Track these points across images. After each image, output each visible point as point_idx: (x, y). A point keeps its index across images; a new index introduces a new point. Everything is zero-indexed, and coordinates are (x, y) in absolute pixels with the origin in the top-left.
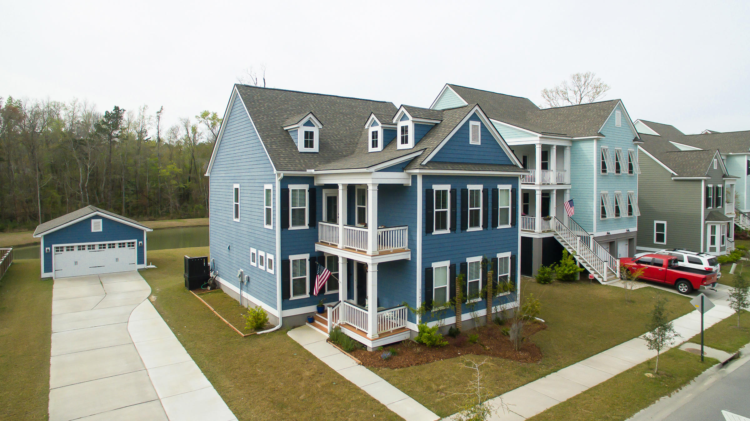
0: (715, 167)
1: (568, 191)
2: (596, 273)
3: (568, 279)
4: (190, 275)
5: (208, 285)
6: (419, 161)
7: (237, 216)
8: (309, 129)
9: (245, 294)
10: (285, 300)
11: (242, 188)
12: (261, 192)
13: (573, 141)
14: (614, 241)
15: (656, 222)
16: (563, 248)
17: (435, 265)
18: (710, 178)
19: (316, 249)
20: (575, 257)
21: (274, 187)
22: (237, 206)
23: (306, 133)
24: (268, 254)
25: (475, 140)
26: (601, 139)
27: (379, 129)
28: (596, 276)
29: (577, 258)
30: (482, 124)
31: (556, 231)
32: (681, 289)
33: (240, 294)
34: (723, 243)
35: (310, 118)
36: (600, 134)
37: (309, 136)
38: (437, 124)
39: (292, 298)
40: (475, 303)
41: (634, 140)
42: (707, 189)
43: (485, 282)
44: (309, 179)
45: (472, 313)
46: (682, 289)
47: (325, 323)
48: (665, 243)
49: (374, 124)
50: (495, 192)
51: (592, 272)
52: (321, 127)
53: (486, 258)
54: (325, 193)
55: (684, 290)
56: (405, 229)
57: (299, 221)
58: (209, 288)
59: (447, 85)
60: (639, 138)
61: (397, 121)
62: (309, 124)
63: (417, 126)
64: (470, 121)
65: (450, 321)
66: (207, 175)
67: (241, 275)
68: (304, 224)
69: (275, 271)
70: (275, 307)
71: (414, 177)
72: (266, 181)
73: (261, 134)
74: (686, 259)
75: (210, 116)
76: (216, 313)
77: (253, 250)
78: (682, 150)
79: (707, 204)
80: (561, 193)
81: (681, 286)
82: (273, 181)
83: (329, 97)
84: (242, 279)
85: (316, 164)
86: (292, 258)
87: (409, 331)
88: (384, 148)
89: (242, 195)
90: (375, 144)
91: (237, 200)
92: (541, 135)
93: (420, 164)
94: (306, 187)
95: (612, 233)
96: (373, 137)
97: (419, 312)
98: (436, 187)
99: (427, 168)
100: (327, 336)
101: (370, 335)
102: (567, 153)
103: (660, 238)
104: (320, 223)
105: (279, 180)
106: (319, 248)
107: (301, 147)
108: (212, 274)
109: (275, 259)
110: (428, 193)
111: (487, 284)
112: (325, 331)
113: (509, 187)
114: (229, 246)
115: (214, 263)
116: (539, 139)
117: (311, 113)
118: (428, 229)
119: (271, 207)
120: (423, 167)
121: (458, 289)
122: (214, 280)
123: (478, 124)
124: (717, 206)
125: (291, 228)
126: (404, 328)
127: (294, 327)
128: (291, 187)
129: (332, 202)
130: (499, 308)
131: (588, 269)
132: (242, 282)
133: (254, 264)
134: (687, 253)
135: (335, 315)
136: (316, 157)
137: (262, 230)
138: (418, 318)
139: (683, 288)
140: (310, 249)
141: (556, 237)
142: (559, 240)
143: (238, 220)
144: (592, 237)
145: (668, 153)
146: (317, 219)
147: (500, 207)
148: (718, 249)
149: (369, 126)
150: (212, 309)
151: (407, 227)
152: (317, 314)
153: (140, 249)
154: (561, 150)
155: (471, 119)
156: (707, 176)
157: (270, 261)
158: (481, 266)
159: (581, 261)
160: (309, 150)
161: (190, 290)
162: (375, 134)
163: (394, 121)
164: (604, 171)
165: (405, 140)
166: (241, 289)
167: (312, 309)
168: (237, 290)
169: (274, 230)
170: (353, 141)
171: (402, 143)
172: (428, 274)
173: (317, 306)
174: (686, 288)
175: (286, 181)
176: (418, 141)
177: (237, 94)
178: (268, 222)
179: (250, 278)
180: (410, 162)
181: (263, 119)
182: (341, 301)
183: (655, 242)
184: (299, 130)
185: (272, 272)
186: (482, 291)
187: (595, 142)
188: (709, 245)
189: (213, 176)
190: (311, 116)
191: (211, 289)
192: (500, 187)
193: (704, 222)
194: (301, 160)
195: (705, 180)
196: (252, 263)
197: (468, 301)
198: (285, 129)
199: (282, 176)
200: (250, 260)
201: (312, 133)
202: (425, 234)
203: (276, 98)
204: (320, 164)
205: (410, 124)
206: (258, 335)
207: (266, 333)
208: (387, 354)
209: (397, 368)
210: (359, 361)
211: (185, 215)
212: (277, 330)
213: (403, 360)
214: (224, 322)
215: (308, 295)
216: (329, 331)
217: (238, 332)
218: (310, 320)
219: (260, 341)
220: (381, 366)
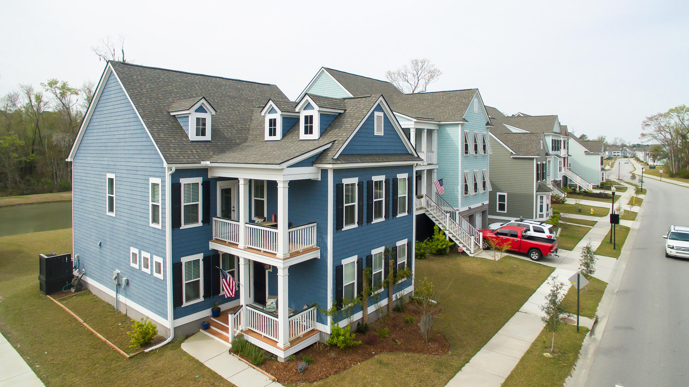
0: (542, 148)
1: (435, 171)
2: (464, 246)
3: (440, 253)
4: (47, 278)
5: (71, 286)
6: (330, 154)
7: (111, 210)
8: (201, 115)
9: (122, 298)
10: (178, 308)
11: (118, 179)
12: (146, 186)
13: (440, 125)
14: (473, 215)
15: (498, 194)
16: (434, 224)
17: (344, 262)
18: (539, 157)
19: (210, 247)
20: (446, 232)
21: (163, 182)
22: (111, 199)
23: (198, 119)
24: (154, 256)
25: (379, 131)
26: (464, 124)
27: (278, 116)
28: (464, 249)
29: (447, 232)
30: (385, 114)
31: (426, 207)
32: (533, 256)
33: (115, 297)
34: (548, 211)
35: (203, 103)
36: (464, 120)
37: (201, 122)
38: (340, 114)
39: (185, 304)
40: (378, 294)
41: (486, 125)
42: (537, 165)
43: (387, 272)
44: (202, 172)
45: (376, 304)
47: (226, 330)
48: (506, 212)
49: (272, 111)
50: (395, 181)
51: (461, 245)
52: (214, 113)
53: (388, 248)
54: (220, 186)
55: (535, 258)
56: (314, 226)
57: (192, 217)
58: (73, 290)
59: (323, 69)
60: (490, 123)
61: (300, 109)
62: (201, 109)
63: (323, 116)
64: (375, 112)
65: (358, 316)
66: (68, 160)
67: (118, 277)
68: (197, 221)
69: (165, 276)
70: (165, 316)
71: (324, 172)
72: (152, 174)
73: (146, 120)
74: (531, 229)
75: (59, 85)
76: (87, 326)
77: (134, 250)
78: (514, 132)
79: (538, 179)
80: (430, 172)
81: (533, 253)
82: (162, 174)
83: (214, 79)
84: (118, 281)
85: (210, 154)
86: (184, 260)
87: (319, 333)
88: (283, 137)
89: (119, 186)
90: (272, 132)
91: (111, 192)
92: (416, 120)
93: (333, 159)
94: (199, 180)
95: (472, 207)
96: (270, 125)
97: (330, 313)
98: (346, 181)
99: (339, 162)
100: (230, 346)
101: (281, 344)
102: (435, 136)
103: (502, 207)
104: (214, 218)
105: (170, 174)
106: (213, 246)
107: (192, 135)
108: (76, 273)
109: (165, 262)
110: (339, 188)
111: (388, 274)
112: (226, 339)
113: (405, 176)
114: (101, 243)
115: (79, 260)
116: (414, 123)
117: (204, 98)
118: (338, 225)
119: (160, 204)
120: (336, 161)
121: (365, 284)
122: (80, 280)
123: (381, 114)
124: (543, 180)
125: (183, 227)
126: (313, 330)
127: (187, 337)
128: (184, 181)
129: (227, 194)
130: (398, 295)
131: (457, 242)
132: (119, 285)
133: (136, 266)
134: (532, 224)
135: (237, 322)
136: (209, 146)
137: (147, 229)
138: (329, 319)
139: (535, 256)
140: (204, 248)
141: (427, 213)
142: (430, 217)
143: (113, 214)
144: (457, 212)
145: (506, 135)
146: (211, 214)
147: (399, 196)
148: (545, 216)
149: (265, 113)
150: (81, 321)
151: (315, 224)
152: (212, 318)
154: (430, 132)
155: (376, 109)
156: (538, 155)
157: (158, 265)
158: (383, 256)
159: (451, 236)
160: (201, 138)
161: (47, 294)
162: (273, 122)
163: (297, 110)
164: (466, 153)
165: (309, 130)
166: (117, 292)
167: (207, 313)
168: (113, 294)
169: (163, 231)
170: (244, 127)
171: (306, 133)
172: (338, 271)
173: (212, 309)
174: (537, 256)
175: (177, 175)
176: (323, 132)
177: (112, 71)
178: (155, 220)
179: (129, 281)
180: (319, 156)
181: (146, 102)
182: (242, 306)
183: (498, 211)
184: (190, 118)
185: (161, 276)
186: (385, 282)
187: (460, 127)
188: (539, 213)
189: (77, 162)
190: (203, 101)
191: (75, 291)
192: (399, 176)
193: (536, 194)
194: (193, 150)
195: (536, 158)
196: (133, 265)
197: (373, 293)
198: (172, 114)
199: (174, 170)
200: (129, 261)
201: (204, 119)
202: (336, 231)
203: (158, 78)
204: (214, 154)
205: (315, 113)
206: (147, 353)
207: (156, 349)
208: (302, 365)
209: (317, 381)
210: (274, 378)
211: (28, 190)
212: (169, 343)
213: (319, 369)
214: (100, 339)
215: (202, 299)
216: (230, 340)
217: (119, 353)
218: (206, 325)
219: (150, 361)
220: (299, 381)
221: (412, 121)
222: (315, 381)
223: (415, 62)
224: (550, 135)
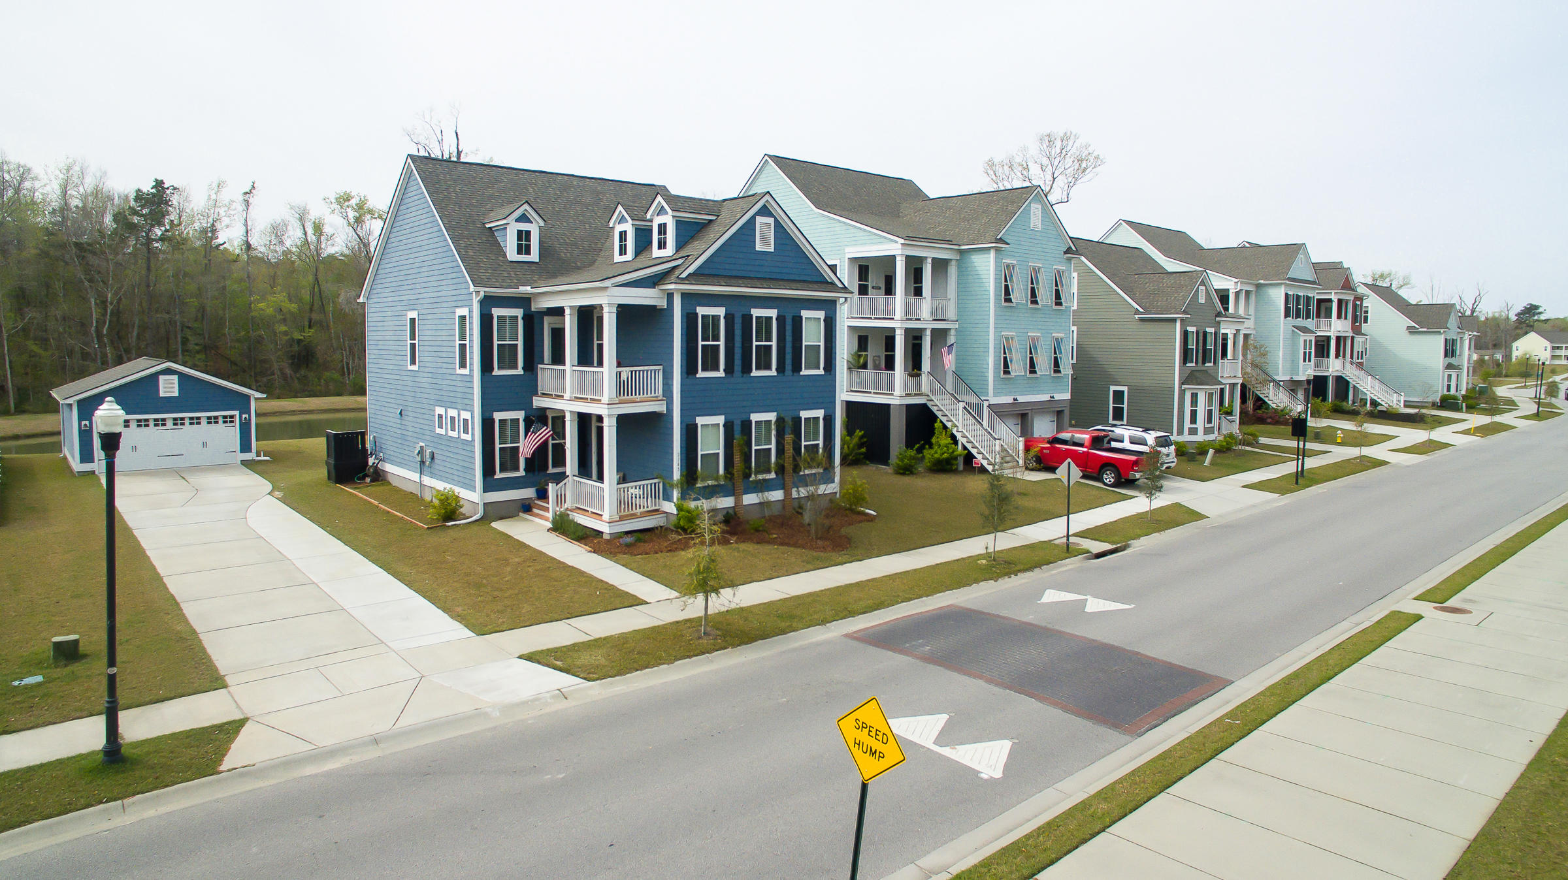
0: (1202, 300)
1: (953, 332)
2: (985, 458)
3: (944, 467)
4: (336, 460)
5: (366, 476)
6: (677, 273)
7: (413, 362)
8: (524, 226)
9: (428, 481)
10: (489, 479)
11: (422, 317)
12: (451, 321)
13: (961, 252)
14: (1028, 413)
15: (1113, 388)
16: (938, 420)
17: (700, 421)
18: (1189, 316)
19: (534, 404)
20: (954, 431)
21: (471, 311)
22: (413, 346)
23: (520, 232)
24: (462, 412)
25: (764, 244)
26: (1003, 249)
27: (628, 227)
28: (985, 463)
29: (958, 435)
30: (776, 221)
31: (929, 394)
32: (1106, 479)
33: (419, 481)
34: (1209, 421)
35: (526, 210)
36: (1001, 241)
37: (524, 236)
38: (711, 221)
39: (499, 476)
40: (765, 480)
41: (1065, 253)
42: (1185, 334)
43: (780, 451)
44: (524, 302)
45: (760, 494)
46: (1108, 480)
47: (547, 510)
48: (1125, 422)
49: (622, 220)
50: (798, 322)
51: (979, 457)
52: (542, 223)
53: (782, 415)
54: (548, 323)
55: (1110, 481)
56: (659, 370)
57: (508, 359)
58: (368, 480)
59: (766, 157)
60: (1074, 249)
61: (652, 215)
62: (524, 218)
63: (679, 224)
64: (758, 218)
65: (727, 502)
66: (361, 300)
67: (421, 452)
68: (516, 367)
69: (473, 435)
70: (473, 489)
71: (670, 296)
72: (460, 304)
73: (451, 233)
74: (1127, 440)
75: (353, 202)
76: (383, 507)
77: (440, 410)
79: (1186, 356)
81: (1107, 474)
82: (470, 303)
83: (560, 177)
84: (422, 457)
85: (535, 279)
86: (498, 416)
87: (666, 515)
88: (636, 256)
89: (422, 327)
90: (623, 251)
91: (413, 337)
92: (903, 241)
93: (678, 277)
94: (519, 312)
95: (1022, 399)
96: (621, 241)
97: (677, 485)
98: (702, 311)
99: (687, 282)
100: (550, 525)
101: (606, 517)
102: (953, 270)
103: (1118, 414)
104: (540, 366)
105: (478, 301)
106: (539, 402)
107: (512, 254)
108: (371, 461)
109: (473, 417)
110: (690, 319)
111: (784, 454)
112: (546, 519)
113: (821, 314)
114: (401, 410)
115: (375, 442)
116: (900, 246)
117: (527, 202)
118: (690, 368)
119: (467, 342)
120: (681, 281)
121: (737, 459)
122: (376, 468)
123: (771, 221)
124: (1204, 363)
125: (496, 372)
126: (657, 510)
127: (501, 519)
128: (497, 312)
129: (558, 335)
130: (803, 492)
131: (974, 451)
132: (423, 462)
133: (442, 432)
135: (560, 499)
136: (534, 268)
137: (454, 377)
138: (676, 494)
139: (1109, 478)
140: (526, 405)
141: (929, 404)
142: (934, 409)
143: (415, 368)
144: (986, 404)
145: (1137, 276)
146: (536, 359)
147: (804, 343)
148: (1201, 431)
149: (614, 224)
150: (376, 503)
151: (661, 367)
152: (536, 502)
153: (245, 427)
154: (940, 266)
155: (758, 214)
156: (1185, 312)
157: (466, 421)
158: (773, 427)
159: (964, 441)
160: (523, 258)
161: (337, 482)
162: (623, 236)
163: (648, 217)
164: (1008, 300)
165: (662, 245)
166: (421, 474)
167: (529, 493)
168: (415, 477)
169: (471, 376)
170: (593, 245)
171: (660, 248)
172: (690, 433)
173: (537, 490)
174: (1113, 478)
175: (488, 303)
176: (680, 246)
177: (412, 170)
178: (463, 365)
179: (435, 455)
180: (665, 275)
181: (454, 210)
182: (568, 476)
183: (1111, 421)
184: (508, 229)
185: (468, 437)
186: (777, 463)
187: (992, 253)
188: (1187, 424)
189: (371, 301)
190: (526, 206)
191: (371, 481)
192: (805, 314)
193: (1180, 387)
194: (511, 273)
195: (1182, 320)
196: (438, 431)
197: (753, 476)
198: (488, 226)
199: (482, 294)
200: (435, 426)
201: (528, 233)
202: (686, 376)
203: (474, 178)
204: (539, 279)
205: (668, 219)
206: (448, 526)
207: (460, 524)
208: (629, 539)
209: (641, 554)
210: (590, 549)
211: (304, 391)
212: (477, 521)
213: (650, 547)
214: (397, 516)
215: (522, 473)
216: (551, 518)
217: (418, 525)
218: (526, 507)
219: (451, 532)
220: (619, 553)
221: (897, 242)
222: (639, 555)
223: (1046, 139)
224: (1280, 284)
